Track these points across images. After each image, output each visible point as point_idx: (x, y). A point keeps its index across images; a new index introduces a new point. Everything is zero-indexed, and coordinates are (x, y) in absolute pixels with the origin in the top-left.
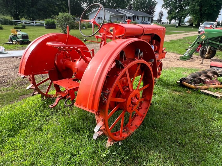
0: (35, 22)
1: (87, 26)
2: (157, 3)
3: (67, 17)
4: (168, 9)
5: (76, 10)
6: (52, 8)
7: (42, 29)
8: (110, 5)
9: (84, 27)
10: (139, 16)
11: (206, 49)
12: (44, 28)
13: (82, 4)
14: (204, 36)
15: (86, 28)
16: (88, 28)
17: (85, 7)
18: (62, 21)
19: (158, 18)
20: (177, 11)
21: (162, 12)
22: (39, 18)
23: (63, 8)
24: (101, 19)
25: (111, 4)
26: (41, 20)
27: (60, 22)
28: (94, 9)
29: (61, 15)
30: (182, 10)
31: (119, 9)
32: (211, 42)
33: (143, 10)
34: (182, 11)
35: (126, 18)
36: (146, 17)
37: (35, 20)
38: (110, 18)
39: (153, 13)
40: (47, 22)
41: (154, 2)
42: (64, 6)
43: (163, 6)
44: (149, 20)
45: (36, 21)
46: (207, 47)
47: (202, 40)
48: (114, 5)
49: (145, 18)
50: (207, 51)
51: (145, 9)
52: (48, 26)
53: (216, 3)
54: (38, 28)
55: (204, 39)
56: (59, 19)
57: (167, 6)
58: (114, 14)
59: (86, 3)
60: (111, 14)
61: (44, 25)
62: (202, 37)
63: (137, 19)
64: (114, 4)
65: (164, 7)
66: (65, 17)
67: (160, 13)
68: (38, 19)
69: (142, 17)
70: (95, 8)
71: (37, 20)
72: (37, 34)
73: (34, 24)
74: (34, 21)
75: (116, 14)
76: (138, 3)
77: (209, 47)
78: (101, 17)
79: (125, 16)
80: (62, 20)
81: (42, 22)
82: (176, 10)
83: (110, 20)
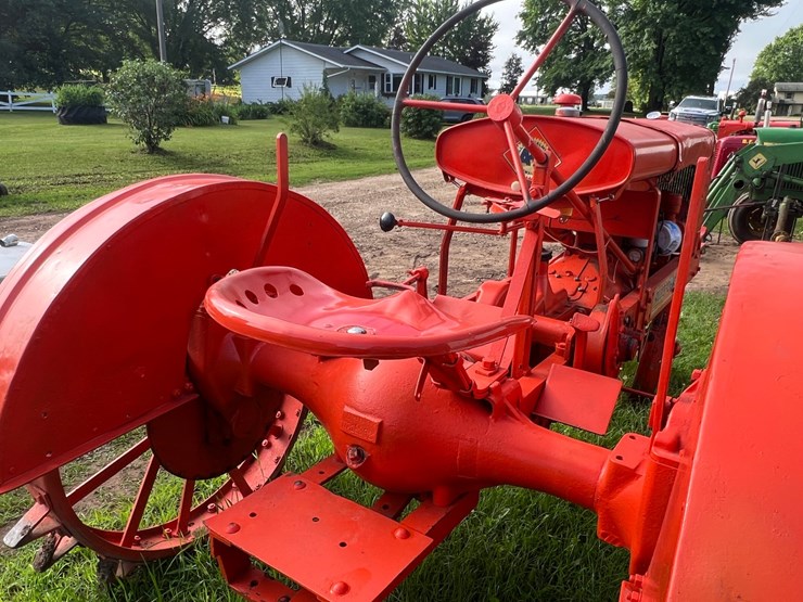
0: (13, 97)
1: (235, 112)
2: (495, 27)
3: (158, 78)
4: (542, 48)
5: (183, 50)
6: (86, 40)
7: (45, 128)
8: (319, 30)
9: (226, 119)
10: (435, 75)
11: (772, 210)
12: (55, 122)
13: (210, 27)
14: (762, 158)
15: (232, 122)
16: (240, 123)
17: (221, 36)
18: (138, 93)
19: (505, 82)
20: (573, 56)
21: (519, 60)
22: (31, 80)
23: (130, 42)
24: (289, 85)
25: (322, 28)
26: (38, 89)
27: (129, 99)
28: (257, 47)
29: (129, 68)
30: (591, 53)
31: (358, 46)
32: (790, 182)
33: (447, 50)
34: (593, 58)
35: (388, 80)
36: (463, 77)
37: (12, 90)
38: (325, 80)
39: (483, 64)
40: (68, 95)
41: (484, 21)
42: (135, 33)
43: (522, 36)
44: (473, 89)
45: (17, 93)
46: (775, 202)
47: (751, 175)
48: (336, 32)
49: (457, 80)
50: (780, 218)
51: (451, 48)
52: (71, 115)
53: (712, 32)
54: (26, 124)
55: (761, 169)
56: (121, 83)
57: (535, 39)
58: (342, 66)
59: (223, 23)
60: (328, 66)
61: (54, 109)
62: (752, 163)
63: (430, 86)
64: (336, 27)
65: (524, 42)
66: (150, 78)
67: (509, 64)
68: (24, 83)
69: (449, 78)
70: (261, 43)
71: (19, 87)
72: (24, 149)
73: (9, 106)
74: (9, 93)
75: (350, 66)
76: (426, 23)
77: (787, 203)
78: (289, 78)
79: (384, 76)
80: (137, 87)
81: (41, 95)
82: (569, 53)
83: (326, 91)
